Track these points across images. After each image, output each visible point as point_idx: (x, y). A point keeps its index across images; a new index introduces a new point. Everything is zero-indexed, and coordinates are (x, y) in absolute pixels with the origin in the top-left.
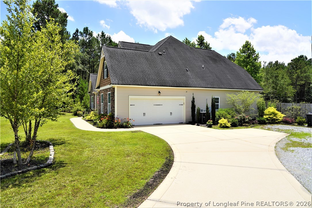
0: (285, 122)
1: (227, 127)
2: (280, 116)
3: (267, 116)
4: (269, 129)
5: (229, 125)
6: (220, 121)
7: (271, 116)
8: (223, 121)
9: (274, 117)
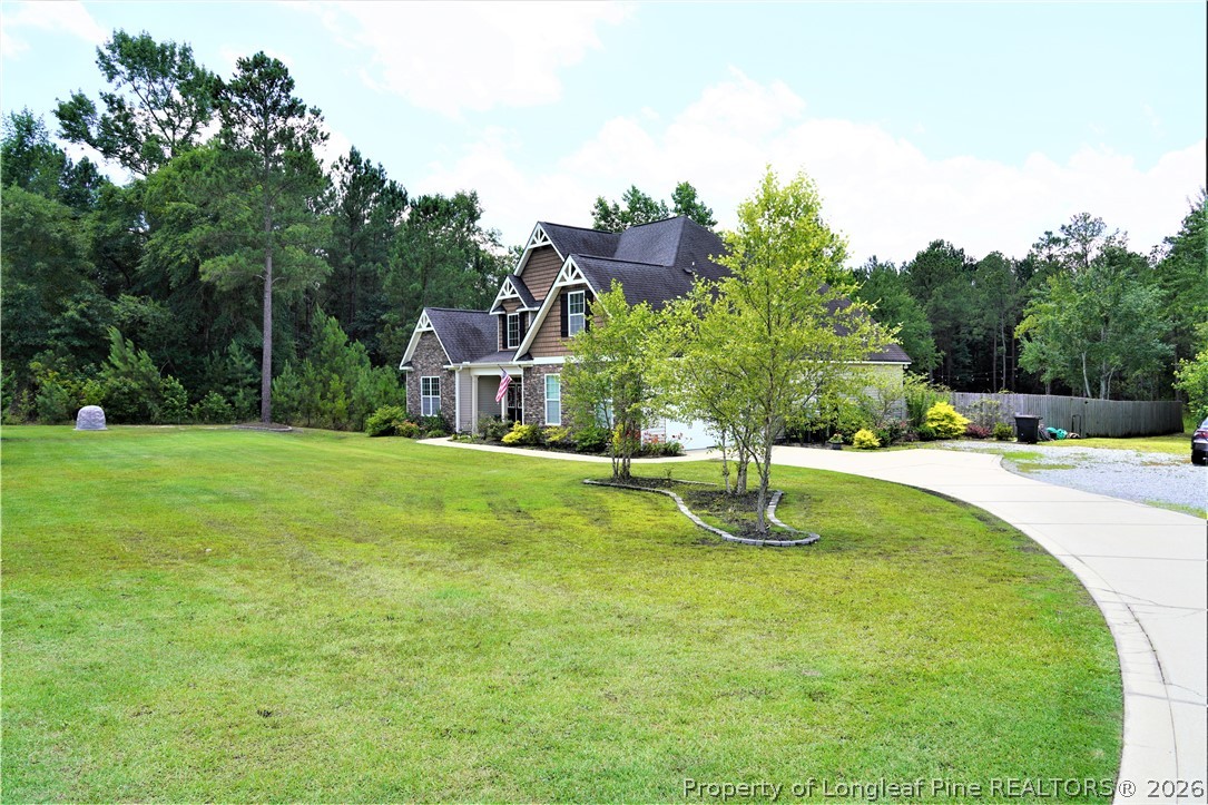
0: (972, 434)
1: (873, 448)
2: (961, 422)
3: (935, 424)
4: (954, 449)
5: (877, 444)
6: (858, 435)
7: (943, 423)
8: (865, 435)
9: (950, 426)
